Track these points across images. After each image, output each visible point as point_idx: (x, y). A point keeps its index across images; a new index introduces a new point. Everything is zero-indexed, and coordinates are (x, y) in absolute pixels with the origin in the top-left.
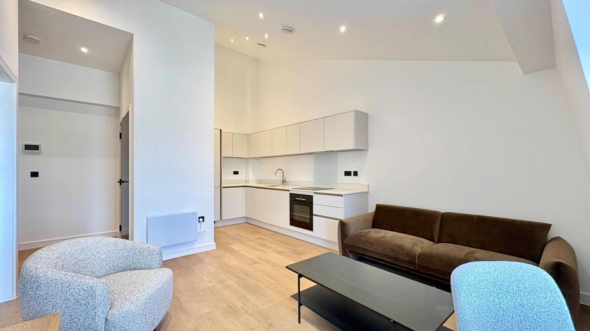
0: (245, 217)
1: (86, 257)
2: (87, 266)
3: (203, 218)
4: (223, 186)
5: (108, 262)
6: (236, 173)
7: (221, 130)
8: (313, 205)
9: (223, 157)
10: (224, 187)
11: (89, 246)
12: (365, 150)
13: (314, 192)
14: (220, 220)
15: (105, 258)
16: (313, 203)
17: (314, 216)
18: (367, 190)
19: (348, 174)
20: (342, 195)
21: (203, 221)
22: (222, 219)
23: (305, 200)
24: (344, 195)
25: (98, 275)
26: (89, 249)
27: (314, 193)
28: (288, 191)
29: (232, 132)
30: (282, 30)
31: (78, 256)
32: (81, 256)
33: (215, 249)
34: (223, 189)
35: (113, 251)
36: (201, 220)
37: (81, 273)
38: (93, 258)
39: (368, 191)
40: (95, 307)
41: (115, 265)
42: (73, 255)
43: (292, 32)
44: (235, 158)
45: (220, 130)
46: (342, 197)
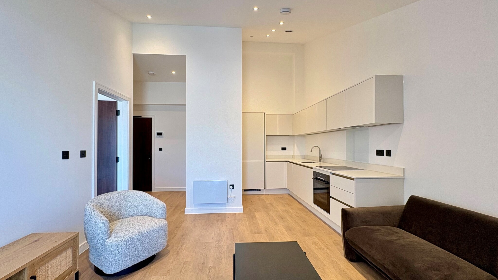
0: (287, 189)
1: (126, 202)
2: (125, 208)
3: (233, 186)
4: (266, 160)
5: (138, 208)
6: (284, 149)
7: (265, 113)
8: (330, 186)
9: (266, 136)
10: (267, 162)
11: (129, 196)
12: (401, 123)
13: (330, 172)
14: (264, 188)
15: (137, 205)
16: (330, 184)
17: (332, 198)
18: (401, 175)
19: (380, 153)
20: (353, 179)
21: (233, 188)
22: (266, 188)
23: (323, 179)
24: (356, 179)
25: (132, 215)
26: (129, 198)
27: (332, 174)
28: (312, 168)
29: (278, 114)
30: (281, 12)
31: (121, 201)
32: (123, 201)
33: (243, 212)
34: (267, 163)
35: (142, 201)
36: (231, 187)
37: (121, 211)
38: (130, 203)
39: (404, 176)
40: (98, 234)
41: (142, 210)
42: (118, 200)
43: (290, 12)
44: (280, 137)
45: (263, 113)
46: (353, 181)
